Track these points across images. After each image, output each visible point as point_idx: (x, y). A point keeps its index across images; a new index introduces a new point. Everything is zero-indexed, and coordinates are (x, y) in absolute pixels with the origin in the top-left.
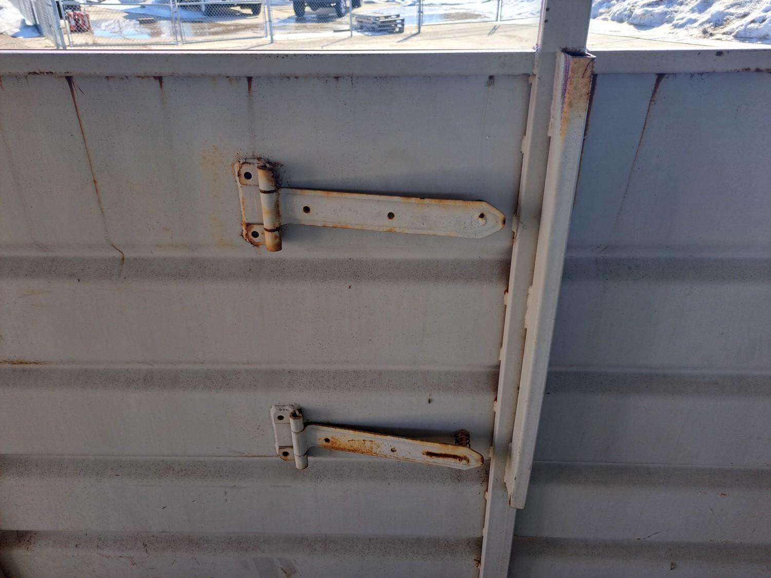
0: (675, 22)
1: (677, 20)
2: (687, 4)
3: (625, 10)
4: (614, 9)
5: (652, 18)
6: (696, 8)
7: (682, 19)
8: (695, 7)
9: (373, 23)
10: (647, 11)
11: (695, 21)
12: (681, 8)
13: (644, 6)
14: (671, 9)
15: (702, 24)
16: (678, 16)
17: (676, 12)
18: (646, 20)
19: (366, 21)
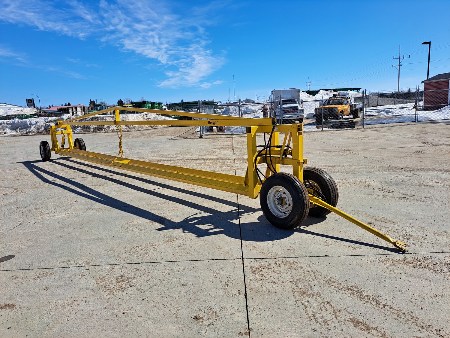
19: (335, 124)
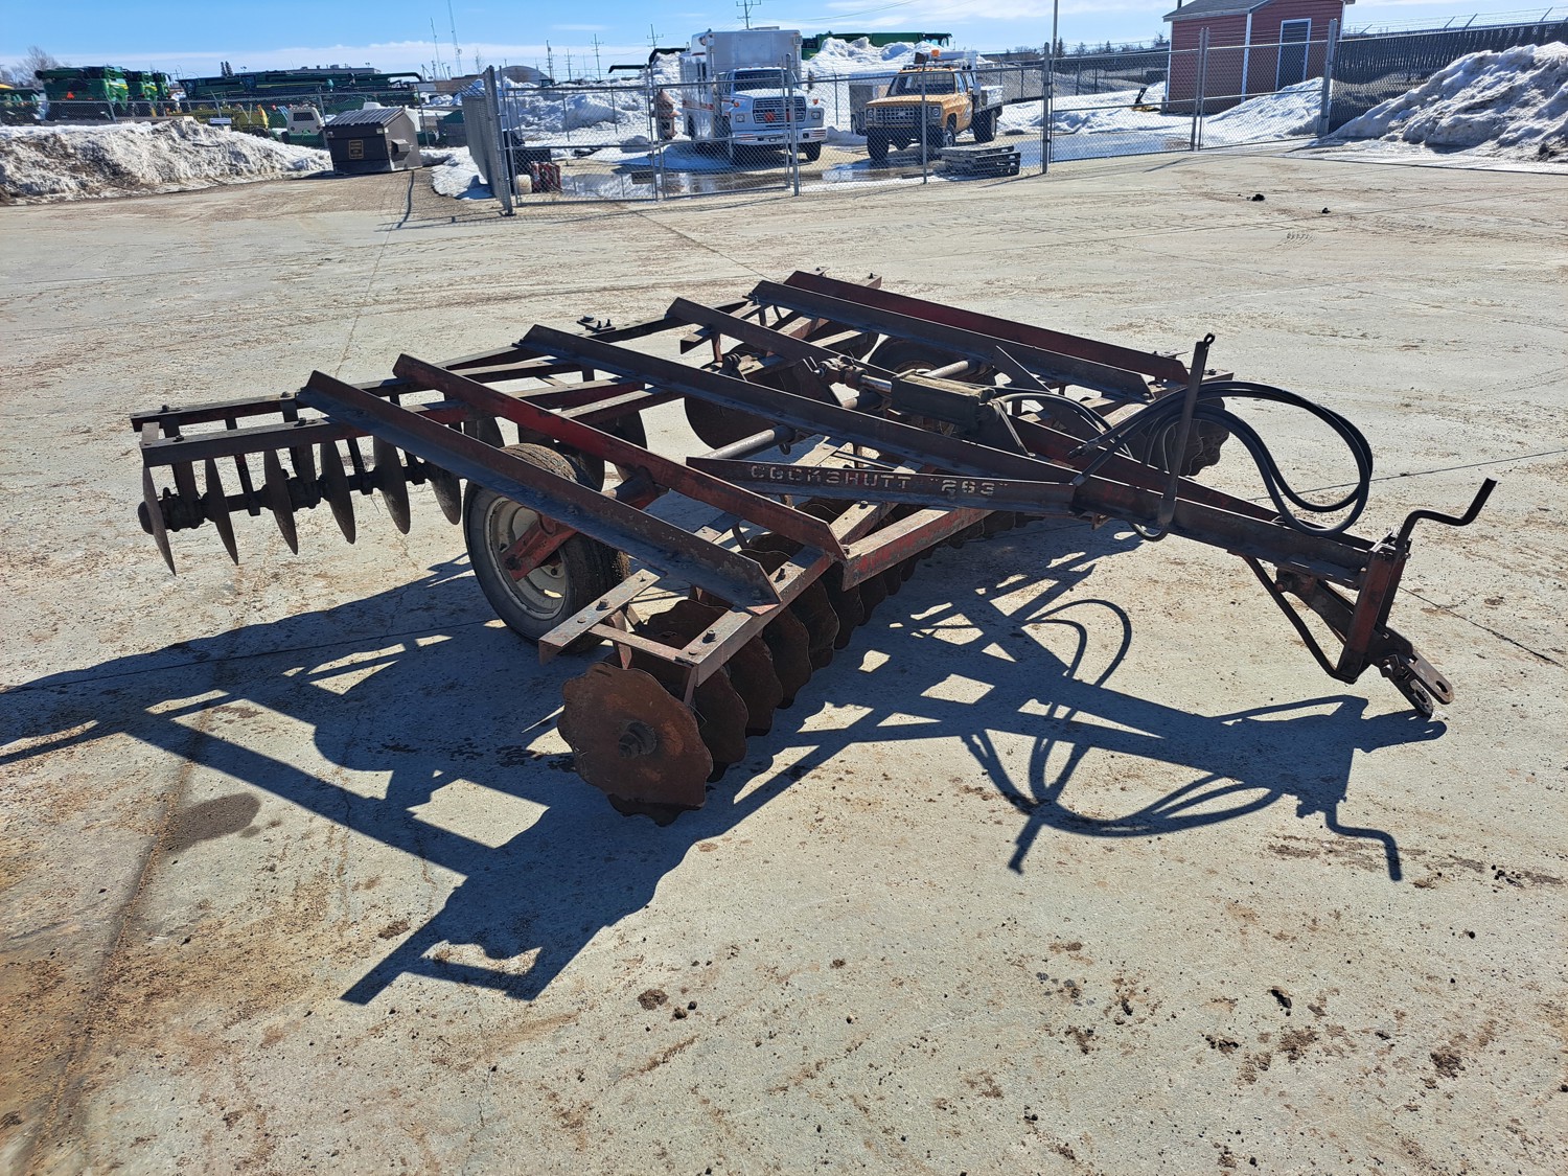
0: (1501, 137)
1: (1509, 132)
2: (1534, 105)
3: (1428, 121)
4: (1411, 121)
5: (1470, 130)
6: (1545, 111)
7: (1516, 130)
8: (1545, 108)
9: (967, 162)
10: (1459, 119)
11: (1539, 132)
12: (1522, 112)
13: (1458, 111)
14: (1505, 114)
15: (1548, 137)
16: (1512, 126)
17: (1512, 119)
18: (1458, 137)
19: (956, 159)
